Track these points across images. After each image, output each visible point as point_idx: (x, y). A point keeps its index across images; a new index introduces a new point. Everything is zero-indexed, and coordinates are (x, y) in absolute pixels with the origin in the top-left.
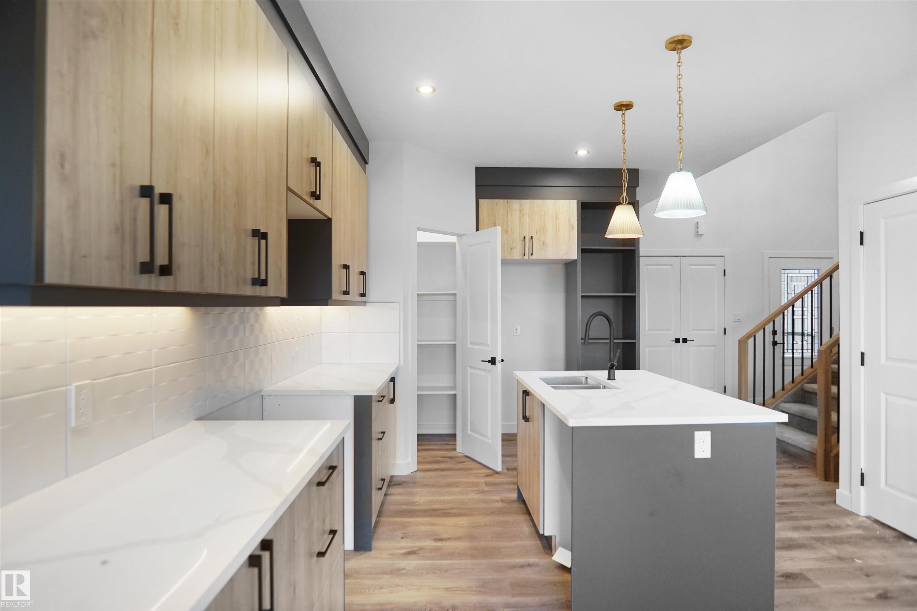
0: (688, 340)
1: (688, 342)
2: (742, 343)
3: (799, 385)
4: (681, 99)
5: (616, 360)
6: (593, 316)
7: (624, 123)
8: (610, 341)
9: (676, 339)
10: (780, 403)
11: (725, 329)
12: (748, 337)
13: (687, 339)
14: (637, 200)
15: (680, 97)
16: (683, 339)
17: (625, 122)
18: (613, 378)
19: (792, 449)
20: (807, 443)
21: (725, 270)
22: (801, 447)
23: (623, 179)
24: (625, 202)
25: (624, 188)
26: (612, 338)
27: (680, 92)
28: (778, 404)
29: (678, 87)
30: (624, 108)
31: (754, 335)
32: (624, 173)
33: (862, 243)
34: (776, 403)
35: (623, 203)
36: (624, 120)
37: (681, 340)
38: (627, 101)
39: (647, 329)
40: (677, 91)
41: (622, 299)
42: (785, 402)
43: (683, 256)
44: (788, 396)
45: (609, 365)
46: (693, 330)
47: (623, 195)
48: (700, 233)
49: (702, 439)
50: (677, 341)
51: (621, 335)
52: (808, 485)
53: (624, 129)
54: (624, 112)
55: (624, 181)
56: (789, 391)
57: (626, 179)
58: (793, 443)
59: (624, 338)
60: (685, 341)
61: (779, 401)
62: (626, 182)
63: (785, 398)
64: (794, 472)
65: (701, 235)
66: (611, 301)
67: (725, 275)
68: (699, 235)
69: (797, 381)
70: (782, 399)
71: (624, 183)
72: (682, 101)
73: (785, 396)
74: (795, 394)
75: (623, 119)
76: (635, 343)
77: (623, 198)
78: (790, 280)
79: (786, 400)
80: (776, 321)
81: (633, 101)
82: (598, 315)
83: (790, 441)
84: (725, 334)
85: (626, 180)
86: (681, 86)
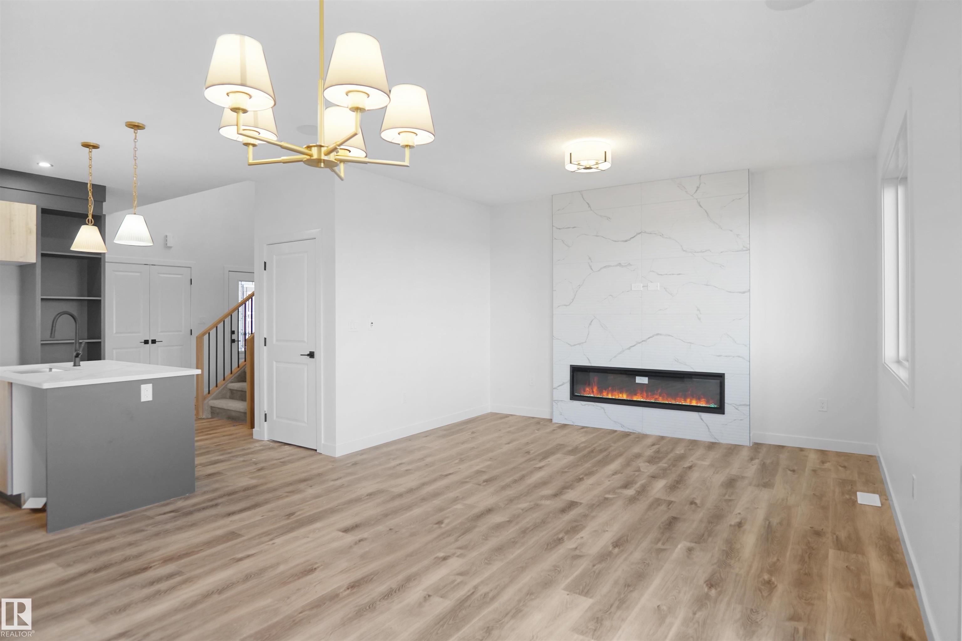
0: (157, 341)
1: (157, 343)
2: (200, 339)
3: (243, 369)
4: (136, 165)
5: (81, 349)
6: (59, 315)
7: (90, 160)
8: (76, 341)
9: (145, 341)
10: (228, 384)
11: (191, 330)
12: (204, 334)
13: (155, 340)
14: (104, 213)
15: (136, 163)
16: (152, 340)
17: (92, 159)
18: (78, 365)
19: (234, 414)
20: (242, 407)
21: (191, 280)
22: (238, 410)
23: (88, 204)
24: (91, 223)
25: (89, 212)
26: (77, 339)
27: (135, 160)
28: (227, 385)
29: (135, 156)
30: (91, 148)
31: (209, 332)
32: (90, 200)
33: (265, 269)
34: (226, 384)
35: (88, 224)
36: (91, 157)
37: (150, 342)
38: (93, 143)
39: (114, 332)
40: (134, 159)
41: (86, 302)
42: (232, 382)
43: (152, 265)
44: (235, 377)
45: (75, 354)
46: (162, 332)
47: (88, 217)
48: (168, 245)
49: (146, 389)
50: (146, 342)
51: (86, 335)
52: (239, 433)
53: (90, 164)
54: (91, 150)
55: (90, 206)
56: (235, 374)
57: (92, 204)
58: (234, 410)
59: (88, 339)
60: (154, 341)
61: (228, 382)
62: (92, 207)
63: (232, 379)
64: (233, 428)
65: (170, 247)
66: (75, 304)
67: (191, 284)
68: (167, 247)
69: (241, 366)
70: (230, 380)
71: (90, 208)
72: (137, 166)
73: (232, 378)
74: (239, 375)
75: (89, 156)
76: (100, 342)
77: (89, 220)
78: (245, 290)
79: (233, 380)
80: (226, 320)
81: (99, 144)
82: (64, 314)
83: (231, 409)
84: (191, 334)
85: (91, 206)
86: (136, 156)
